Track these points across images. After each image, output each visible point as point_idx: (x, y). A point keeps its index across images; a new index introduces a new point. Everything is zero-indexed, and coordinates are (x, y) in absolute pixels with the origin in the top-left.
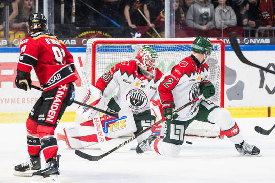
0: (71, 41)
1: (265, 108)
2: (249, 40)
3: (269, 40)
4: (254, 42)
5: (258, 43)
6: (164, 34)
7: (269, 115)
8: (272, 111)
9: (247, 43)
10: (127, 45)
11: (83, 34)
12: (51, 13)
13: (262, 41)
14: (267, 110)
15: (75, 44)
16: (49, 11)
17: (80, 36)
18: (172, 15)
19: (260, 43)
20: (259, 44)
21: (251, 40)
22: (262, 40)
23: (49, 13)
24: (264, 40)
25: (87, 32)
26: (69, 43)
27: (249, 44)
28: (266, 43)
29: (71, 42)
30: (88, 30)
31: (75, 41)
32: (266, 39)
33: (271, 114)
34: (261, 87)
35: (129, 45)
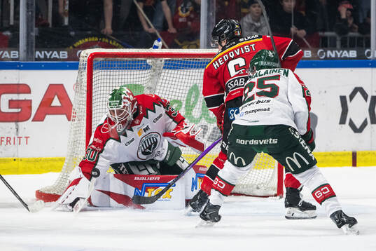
0: (61, 52)
1: (349, 153)
2: (326, 52)
3: (355, 52)
4: (333, 56)
5: (339, 56)
6: (199, 42)
7: (354, 164)
8: (358, 157)
9: (323, 57)
10: (140, 59)
11: (81, 42)
12: (32, 12)
13: (345, 54)
14: (351, 157)
15: (66, 57)
16: (28, 8)
17: (75, 45)
18: (211, 14)
19: (342, 56)
20: (341, 58)
21: (329, 52)
22: (345, 52)
23: (28, 12)
24: (348, 52)
25: (86, 40)
26: (57, 56)
27: (326, 58)
28: (351, 56)
29: (61, 55)
30: (88, 36)
31: (66, 53)
32: (351, 52)
33: (357, 164)
34: (342, 121)
35: (143, 59)
